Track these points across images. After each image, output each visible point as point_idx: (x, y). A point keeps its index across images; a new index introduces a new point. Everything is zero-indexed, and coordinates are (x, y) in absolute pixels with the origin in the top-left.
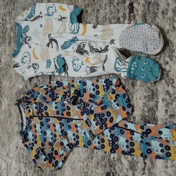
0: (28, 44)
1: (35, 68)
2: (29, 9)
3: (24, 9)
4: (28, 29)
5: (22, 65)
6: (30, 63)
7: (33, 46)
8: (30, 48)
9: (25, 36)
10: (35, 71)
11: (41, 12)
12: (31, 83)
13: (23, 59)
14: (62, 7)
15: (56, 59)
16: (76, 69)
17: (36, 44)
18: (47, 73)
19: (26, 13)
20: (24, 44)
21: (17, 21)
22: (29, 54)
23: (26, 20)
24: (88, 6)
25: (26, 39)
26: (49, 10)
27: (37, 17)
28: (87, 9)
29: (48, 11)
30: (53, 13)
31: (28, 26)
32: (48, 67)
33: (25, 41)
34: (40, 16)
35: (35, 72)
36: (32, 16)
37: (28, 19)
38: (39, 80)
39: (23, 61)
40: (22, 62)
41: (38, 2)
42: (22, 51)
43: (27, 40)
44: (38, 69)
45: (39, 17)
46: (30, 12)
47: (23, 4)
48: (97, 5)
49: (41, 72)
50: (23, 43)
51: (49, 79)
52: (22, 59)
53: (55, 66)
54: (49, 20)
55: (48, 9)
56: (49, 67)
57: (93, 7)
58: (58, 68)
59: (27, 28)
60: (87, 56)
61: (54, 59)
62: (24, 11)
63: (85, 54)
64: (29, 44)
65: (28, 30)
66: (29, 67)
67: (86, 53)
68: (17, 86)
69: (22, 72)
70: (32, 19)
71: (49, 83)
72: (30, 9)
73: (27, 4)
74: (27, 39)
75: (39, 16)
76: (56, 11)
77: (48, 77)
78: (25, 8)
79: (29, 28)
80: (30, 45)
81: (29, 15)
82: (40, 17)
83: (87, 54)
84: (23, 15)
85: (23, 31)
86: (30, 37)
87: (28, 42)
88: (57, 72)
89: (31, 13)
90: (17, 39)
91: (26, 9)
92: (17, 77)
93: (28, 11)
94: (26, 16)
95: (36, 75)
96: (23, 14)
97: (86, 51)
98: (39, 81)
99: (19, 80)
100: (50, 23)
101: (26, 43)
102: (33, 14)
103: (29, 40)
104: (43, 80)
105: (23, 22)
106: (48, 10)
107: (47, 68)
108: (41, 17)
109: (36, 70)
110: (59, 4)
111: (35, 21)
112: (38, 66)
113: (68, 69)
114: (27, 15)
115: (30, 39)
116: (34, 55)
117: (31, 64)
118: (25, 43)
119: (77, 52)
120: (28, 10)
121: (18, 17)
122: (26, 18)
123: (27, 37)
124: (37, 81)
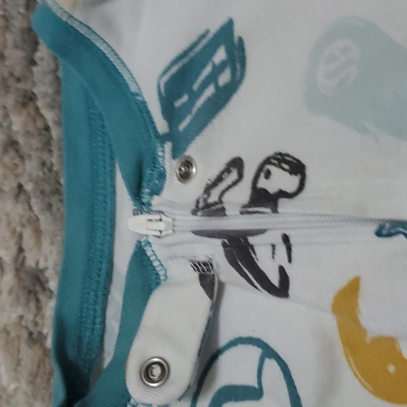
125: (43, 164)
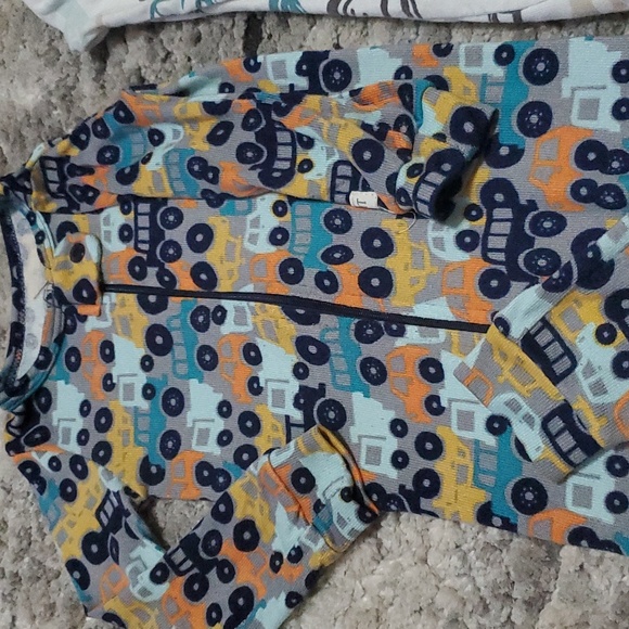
12: (109, 70)
38: (169, 54)
51: (240, 46)
71: (246, 63)
92: (7, 40)
98: (164, 61)
99: (25, 54)
104: (193, 51)
124: (153, 57)
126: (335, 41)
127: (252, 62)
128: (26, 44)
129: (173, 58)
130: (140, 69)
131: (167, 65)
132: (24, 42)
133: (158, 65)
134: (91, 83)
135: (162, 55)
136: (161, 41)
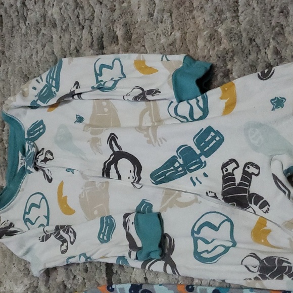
0: (44, 171)
1: (64, 241)
2: (40, 75)
3: (27, 78)
4: (41, 131)
5: (24, 228)
6: (48, 224)
7: (58, 175)
8: (50, 181)
9: (34, 150)
10: (64, 248)
11: (77, 83)
12: (50, 282)
13: (28, 213)
14: (144, 62)
15: (132, 218)
16: (205, 255)
17: (68, 170)
18: (104, 257)
19: (34, 88)
20: (30, 172)
21: (8, 109)
22: (44, 197)
23: (34, 106)
24: (232, 57)
25: (36, 159)
26: (101, 74)
27: (67, 96)
28: (229, 67)
29: (100, 78)
30: (116, 82)
31: (42, 121)
32: (105, 238)
33: (35, 164)
34: (76, 92)
35: (63, 252)
36: (51, 95)
37: (39, 102)
38: (75, 277)
39: (27, 216)
40: (27, 220)
41: (65, 57)
42: (23, 190)
43: (39, 160)
44: (72, 243)
45: (73, 96)
46: (44, 83)
47: (24, 63)
48: (263, 51)
49: (84, 255)
50: (29, 168)
52: (26, 213)
53: (129, 236)
54: (104, 103)
55: (98, 72)
56: (108, 239)
57: (251, 57)
58: (139, 244)
59: (40, 129)
60: (260, 212)
61: (126, 216)
62: (25, 82)
63: (253, 205)
64: (47, 172)
65: (43, 133)
66: (46, 238)
67: (256, 204)
68: (8, 287)
69: (24, 249)
70: (53, 101)
71: (108, 288)
72: (44, 76)
73: (34, 63)
74: (41, 158)
75: (72, 94)
76: (125, 76)
77: (104, 268)
78: (30, 74)
79: (44, 128)
80: (49, 174)
81: (41, 91)
82: (76, 97)
83: (261, 207)
84: (24, 95)
85: (26, 137)
86: (49, 152)
87: (43, 165)
88: (137, 258)
89: (48, 86)
90: (6, 157)
91: (32, 75)
92: (7, 262)
93: (37, 81)
94: (32, 95)
95: (67, 261)
96: (26, 90)
97: (258, 198)
98: (73, 279)
99: (15, 270)
100: (106, 110)
101: (37, 169)
102: (54, 89)
103: (46, 160)
104: (85, 275)
105: (25, 113)
106: (98, 75)
107: (102, 241)
108: (79, 94)
109: (67, 247)
110: (134, 56)
111: (60, 108)
112: (72, 235)
113: (172, 249)
114: (36, 92)
115: (49, 156)
116: (63, 201)
117: (51, 228)
118: (33, 170)
119: (227, 200)
120: (39, 78)
121: (11, 98)
122: (34, 102)
123: (38, 153)
124: (68, 278)
125: (4, 158)
126: (145, 276)
127: (110, 288)
128: (15, 265)
129: (77, 278)
130: (63, 281)
131: (75, 282)
132: (14, 264)
133: (71, 281)
134: (44, 286)
135: (72, 277)
136: (71, 270)
